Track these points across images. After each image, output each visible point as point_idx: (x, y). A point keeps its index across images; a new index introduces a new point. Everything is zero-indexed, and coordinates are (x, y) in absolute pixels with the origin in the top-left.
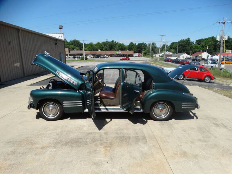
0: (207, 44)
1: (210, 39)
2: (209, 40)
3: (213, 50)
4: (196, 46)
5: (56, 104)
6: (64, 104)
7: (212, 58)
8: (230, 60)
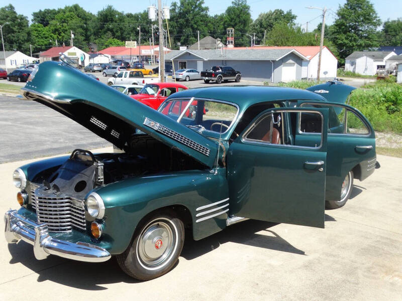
0: (65, 24)
1: (70, 11)
2: (68, 14)
3: (84, 40)
4: (39, 29)
5: (171, 222)
6: (197, 216)
7: (92, 61)
8: (139, 66)
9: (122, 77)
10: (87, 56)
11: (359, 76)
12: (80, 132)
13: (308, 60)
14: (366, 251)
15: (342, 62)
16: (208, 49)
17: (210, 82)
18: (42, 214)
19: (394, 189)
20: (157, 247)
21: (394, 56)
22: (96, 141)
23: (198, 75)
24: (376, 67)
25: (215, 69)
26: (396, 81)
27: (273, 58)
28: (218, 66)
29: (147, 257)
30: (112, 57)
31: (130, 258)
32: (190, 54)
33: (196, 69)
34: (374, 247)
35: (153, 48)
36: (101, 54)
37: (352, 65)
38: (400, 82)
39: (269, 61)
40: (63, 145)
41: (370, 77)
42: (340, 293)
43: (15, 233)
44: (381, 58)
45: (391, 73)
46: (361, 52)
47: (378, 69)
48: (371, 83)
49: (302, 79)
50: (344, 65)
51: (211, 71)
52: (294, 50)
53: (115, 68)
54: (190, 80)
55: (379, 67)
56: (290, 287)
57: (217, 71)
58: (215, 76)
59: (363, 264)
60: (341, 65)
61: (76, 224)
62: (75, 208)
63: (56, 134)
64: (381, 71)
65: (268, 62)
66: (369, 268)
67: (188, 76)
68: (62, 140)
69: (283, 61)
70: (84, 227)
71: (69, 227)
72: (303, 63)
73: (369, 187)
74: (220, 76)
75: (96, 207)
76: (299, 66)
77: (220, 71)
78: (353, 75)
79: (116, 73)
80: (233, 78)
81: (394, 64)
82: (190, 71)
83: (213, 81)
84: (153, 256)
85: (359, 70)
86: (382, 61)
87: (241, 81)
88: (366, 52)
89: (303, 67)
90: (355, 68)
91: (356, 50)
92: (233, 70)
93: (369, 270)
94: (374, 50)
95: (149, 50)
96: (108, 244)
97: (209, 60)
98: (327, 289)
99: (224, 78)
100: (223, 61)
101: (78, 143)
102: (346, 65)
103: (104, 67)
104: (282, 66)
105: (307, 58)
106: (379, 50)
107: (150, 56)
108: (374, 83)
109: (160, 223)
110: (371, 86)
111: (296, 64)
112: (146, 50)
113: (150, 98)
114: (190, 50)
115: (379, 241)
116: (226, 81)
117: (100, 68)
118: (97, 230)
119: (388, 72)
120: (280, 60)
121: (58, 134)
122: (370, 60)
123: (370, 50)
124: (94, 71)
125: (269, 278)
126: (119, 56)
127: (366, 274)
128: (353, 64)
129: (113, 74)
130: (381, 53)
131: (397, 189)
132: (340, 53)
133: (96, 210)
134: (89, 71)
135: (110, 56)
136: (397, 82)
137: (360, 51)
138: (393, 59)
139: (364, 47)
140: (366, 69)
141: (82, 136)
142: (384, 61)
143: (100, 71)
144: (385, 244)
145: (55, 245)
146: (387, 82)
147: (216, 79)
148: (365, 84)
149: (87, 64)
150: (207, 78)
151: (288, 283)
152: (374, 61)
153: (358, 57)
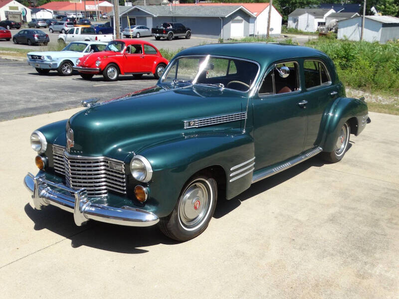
5: (207, 182)
6: (231, 175)
7: (34, 17)
8: (86, 22)
9: (73, 33)
10: (29, 10)
11: (301, 33)
12: (50, 91)
13: (255, 16)
14: (380, 203)
15: (285, 19)
16: (152, 5)
17: (161, 38)
18: (75, 178)
19: (380, 142)
20: (196, 208)
21: (333, 14)
22: (72, 100)
23: (149, 32)
24: (317, 24)
25: (166, 25)
26: (336, 38)
27: (222, 14)
28: (168, 23)
29: (186, 218)
30: (55, 13)
31: (172, 220)
32: (139, 10)
33: (146, 25)
34: (385, 198)
35: (98, 4)
36: (43, 9)
37: (294, 22)
38: (340, 39)
39: (219, 17)
40: (39, 105)
41: (312, 34)
42: (373, 245)
43: (44, 199)
44: (321, 15)
45: (331, 30)
46: (302, 9)
47: (319, 25)
48: (314, 39)
49: (251, 35)
50: (287, 22)
51: (162, 27)
52: (242, 7)
53: (62, 24)
54: (140, 37)
55: (320, 24)
56: (325, 241)
57: (168, 28)
58: (166, 33)
59: (382, 216)
60: (284, 22)
61: (113, 187)
62: (112, 171)
63: (25, 93)
64: (322, 27)
65: (217, 18)
66: (389, 219)
67: (138, 33)
68: (35, 100)
69: (232, 18)
70: (124, 191)
71: (105, 191)
72: (251, 20)
73: (356, 141)
74: (171, 33)
75: (143, 170)
76: (247, 23)
77: (171, 27)
78: (296, 31)
79: (63, 29)
80: (184, 35)
81: (334, 21)
82: (140, 28)
83: (163, 37)
84: (191, 217)
85: (302, 27)
86: (322, 18)
87: (191, 37)
88: (307, 9)
89: (250, 24)
90: (297, 25)
91: (299, 7)
92: (183, 27)
93: (390, 220)
94: (315, 8)
95: (93, 6)
96: (154, 207)
97: (159, 17)
98: (361, 242)
99: (175, 35)
100: (172, 17)
101: (55, 103)
102: (289, 22)
103: (49, 23)
104: (231, 22)
105: (254, 15)
106: (319, 7)
107: (95, 12)
108: (316, 39)
109: (198, 184)
110: (314, 43)
111: (244, 21)
112: (90, 6)
113: (117, 55)
114: (139, 6)
115: (387, 193)
116: (177, 38)
117: (45, 24)
118: (143, 193)
119: (328, 28)
120: (229, 17)
121: (28, 93)
122: (311, 17)
123: (311, 8)
124: (39, 27)
125: (302, 233)
126: (61, 12)
127: (389, 225)
128: (296, 21)
129: (60, 30)
130: (321, 10)
131: (383, 142)
132: (283, 10)
133: (142, 173)
134: (34, 27)
135: (52, 11)
136: (338, 39)
137: (302, 7)
138: (332, 16)
139: (304, 4)
140: (308, 26)
141: (55, 95)
142: (324, 18)
143: (45, 27)
144: (394, 195)
145: (93, 209)
146: (329, 38)
147: (167, 35)
148: (309, 40)
149: (29, 19)
150: (158, 35)
151: (322, 237)
152: (315, 18)
153: (300, 14)
